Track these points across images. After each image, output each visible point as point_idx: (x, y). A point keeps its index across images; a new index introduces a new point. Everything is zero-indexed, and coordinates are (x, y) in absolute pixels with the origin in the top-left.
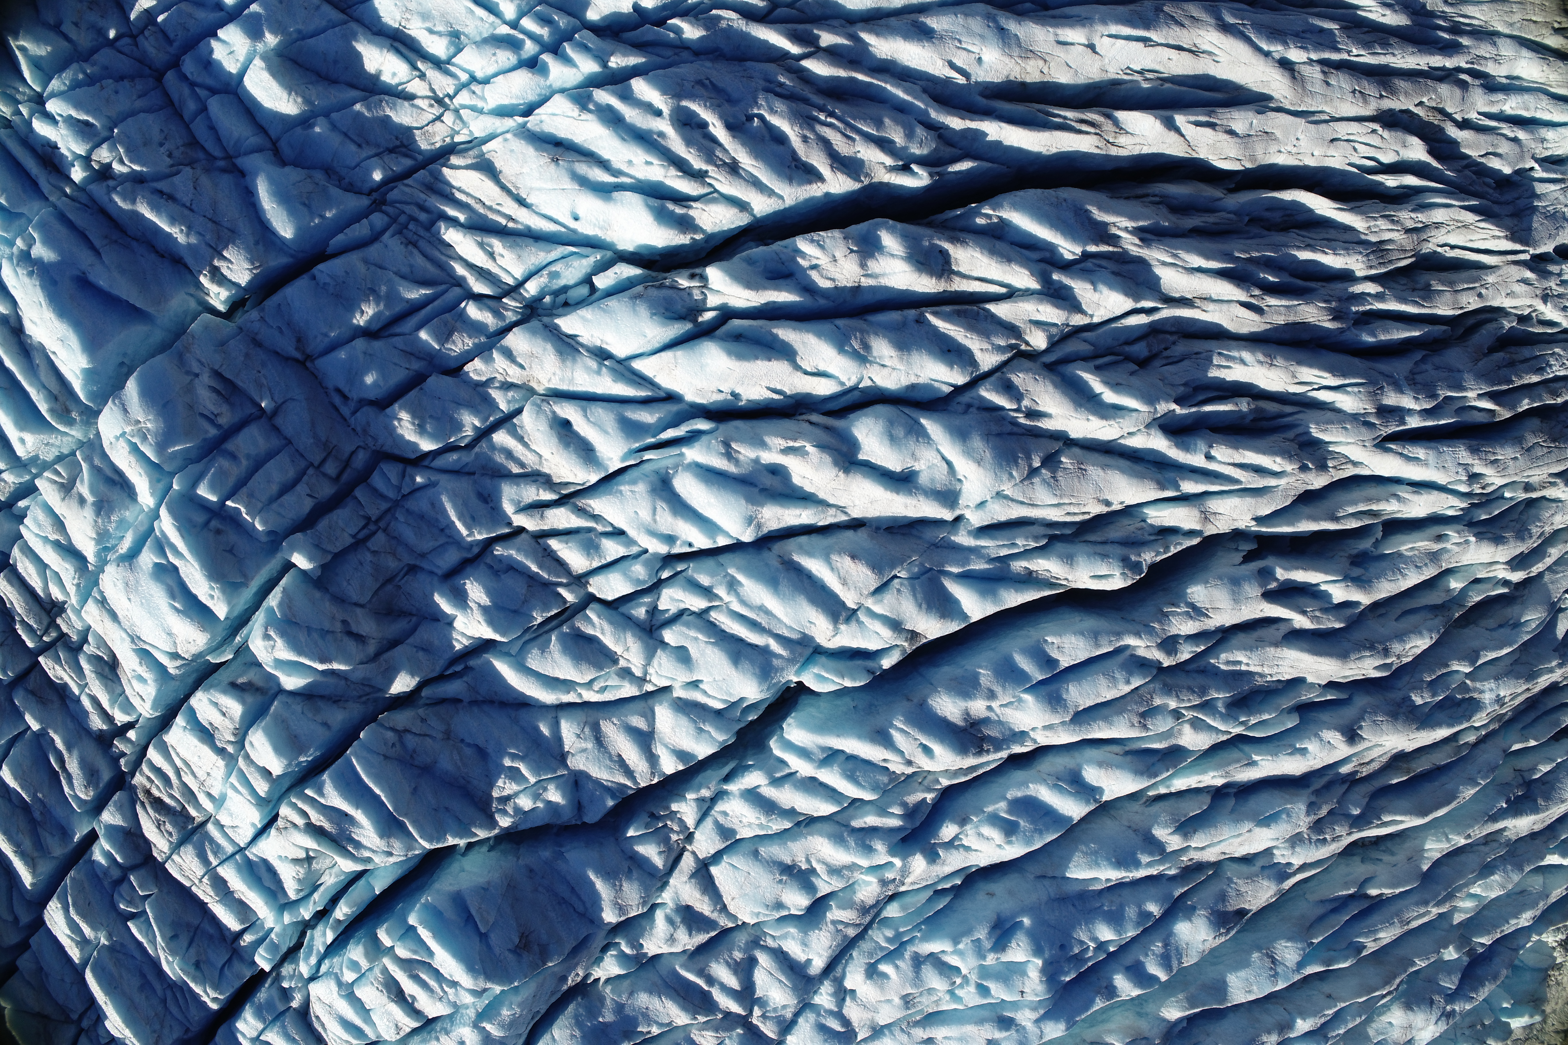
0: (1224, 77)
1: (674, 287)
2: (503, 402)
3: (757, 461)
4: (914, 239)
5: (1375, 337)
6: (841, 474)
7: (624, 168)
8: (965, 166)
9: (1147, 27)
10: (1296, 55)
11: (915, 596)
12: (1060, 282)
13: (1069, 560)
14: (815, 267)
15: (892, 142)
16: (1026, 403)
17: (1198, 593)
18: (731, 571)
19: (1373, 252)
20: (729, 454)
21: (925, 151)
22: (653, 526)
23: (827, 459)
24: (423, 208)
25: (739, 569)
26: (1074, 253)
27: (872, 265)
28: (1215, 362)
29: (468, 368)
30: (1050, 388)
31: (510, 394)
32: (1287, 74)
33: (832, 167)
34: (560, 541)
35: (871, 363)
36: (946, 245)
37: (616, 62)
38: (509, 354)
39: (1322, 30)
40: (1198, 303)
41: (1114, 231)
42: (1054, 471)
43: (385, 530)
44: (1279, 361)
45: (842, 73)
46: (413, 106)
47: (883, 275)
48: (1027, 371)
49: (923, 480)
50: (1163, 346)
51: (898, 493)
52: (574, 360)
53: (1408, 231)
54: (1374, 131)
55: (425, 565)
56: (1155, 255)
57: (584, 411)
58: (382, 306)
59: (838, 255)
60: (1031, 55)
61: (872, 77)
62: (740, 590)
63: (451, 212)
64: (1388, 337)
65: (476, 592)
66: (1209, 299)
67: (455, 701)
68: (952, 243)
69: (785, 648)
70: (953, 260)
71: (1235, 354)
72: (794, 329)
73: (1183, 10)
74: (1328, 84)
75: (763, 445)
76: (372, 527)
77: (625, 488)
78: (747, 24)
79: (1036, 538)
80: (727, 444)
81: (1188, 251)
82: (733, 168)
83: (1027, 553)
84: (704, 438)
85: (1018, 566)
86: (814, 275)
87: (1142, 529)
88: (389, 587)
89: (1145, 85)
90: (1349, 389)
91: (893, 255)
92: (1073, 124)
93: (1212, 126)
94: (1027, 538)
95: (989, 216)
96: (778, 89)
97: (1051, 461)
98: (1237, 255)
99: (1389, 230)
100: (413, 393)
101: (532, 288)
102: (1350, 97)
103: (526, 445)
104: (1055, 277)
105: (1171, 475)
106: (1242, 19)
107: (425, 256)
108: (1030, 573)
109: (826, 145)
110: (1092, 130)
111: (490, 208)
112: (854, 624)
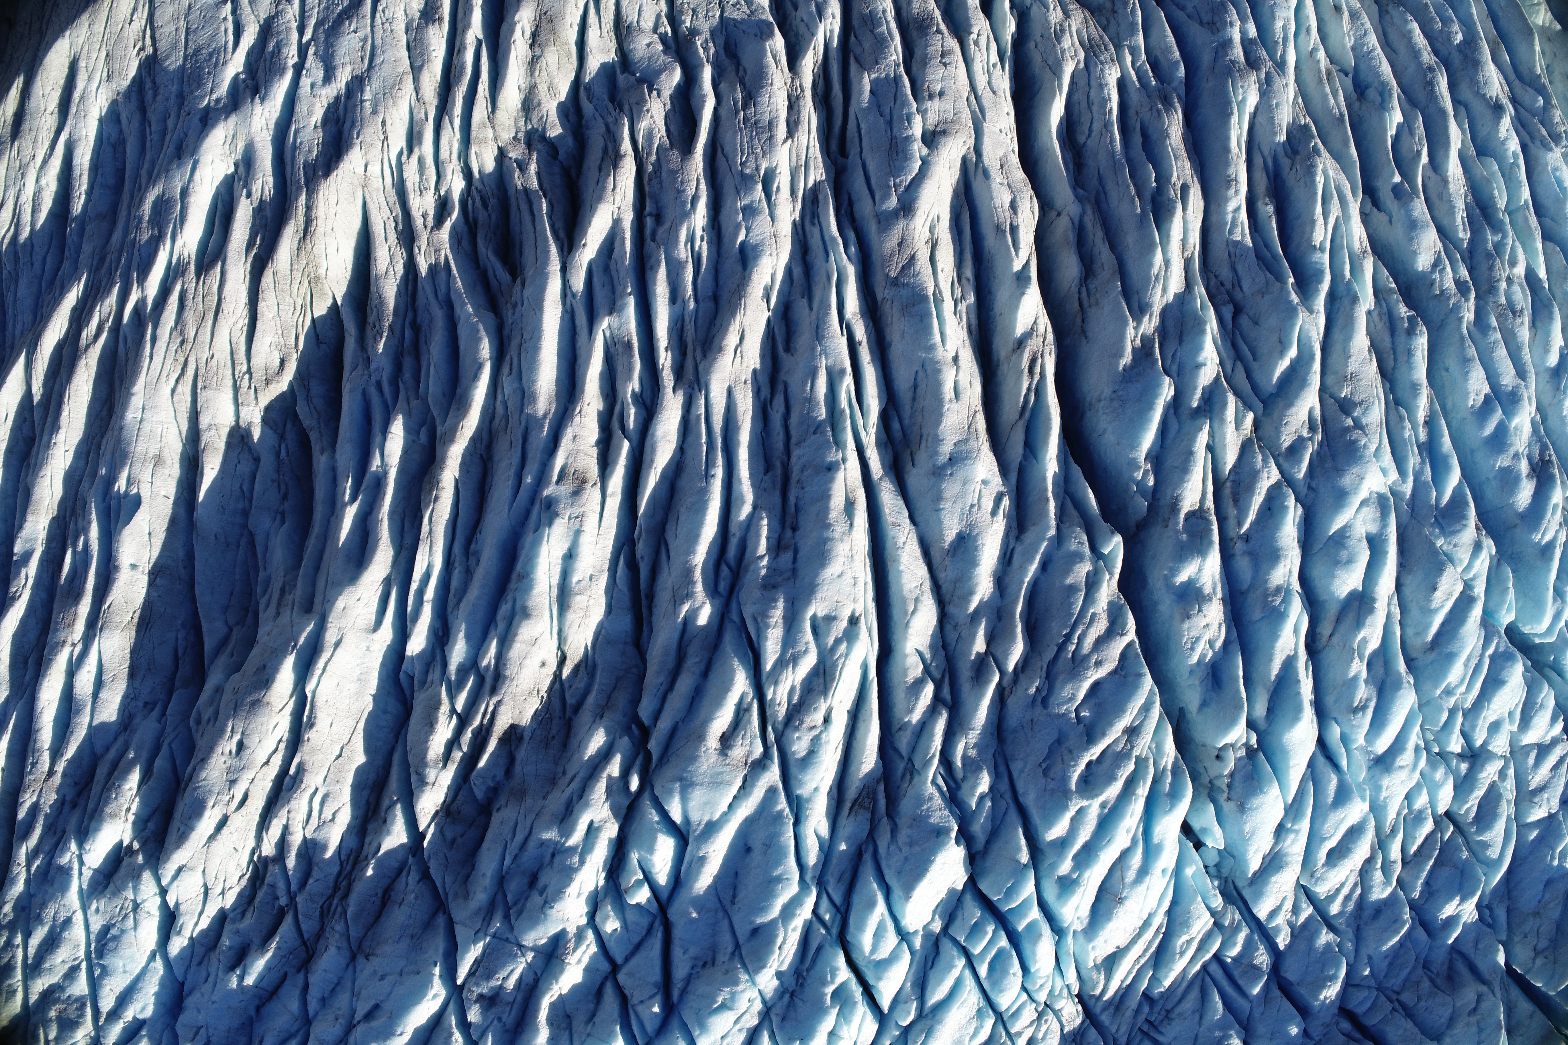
0: (948, 209)
1: (1232, 775)
2: (1307, 911)
3: (1366, 682)
4: (1182, 549)
5: (1177, 62)
6: (1376, 605)
7: (1131, 835)
8: (1092, 496)
9: (925, 298)
10: (917, 129)
11: (1459, 531)
12: (1200, 399)
13: (1415, 388)
14: (1211, 643)
15: (1088, 573)
16: (1305, 433)
17: (1423, 262)
18: (1438, 692)
19: (1095, 55)
20: (1363, 708)
21: (1085, 538)
22: (1411, 766)
23: (1369, 620)
24: (1137, 1011)
25: (1436, 688)
26: (1170, 385)
27: (1207, 590)
28: (1239, 238)
29: (1281, 947)
30: (1293, 410)
31: (1304, 905)
32: (943, 141)
33: (1122, 635)
34: (1413, 844)
35: (1289, 585)
36: (1182, 516)
37: (1024, 857)
38: (1273, 914)
39: (871, 91)
40: (1188, 253)
41: (1138, 342)
42: (1355, 405)
43: (1398, 993)
44: (1231, 171)
45: (1019, 628)
46: (1043, 1039)
47: (1213, 577)
48: (1278, 432)
49: (1373, 529)
50: (1222, 289)
51: (1387, 553)
52: (1286, 855)
53: (1067, 14)
54: (976, 43)
55: (1423, 956)
56: (1159, 300)
57: (1324, 840)
58: (1232, 1032)
59: (1204, 622)
60: (973, 427)
61: (1018, 597)
62: (1452, 686)
63: (1145, 985)
64: (1175, 48)
65: (1449, 910)
66: (1184, 242)
67: (1509, 911)
68: (1179, 510)
69: (1492, 641)
70: (1192, 508)
71: (1229, 217)
72: (1270, 660)
73: (892, 255)
74: (941, 94)
75: (1355, 678)
76: (1396, 1004)
77: (1384, 794)
78: (973, 729)
79: (1401, 419)
80: (1355, 711)
81: (1150, 265)
82: (1132, 732)
83: (1414, 428)
84: (1347, 730)
85: (1423, 435)
86: (1219, 644)
87: (1379, 314)
88: (1438, 982)
89: (971, 299)
90: (1240, 98)
91: (1200, 570)
92: (1035, 382)
93: (1014, 229)
94: (1403, 428)
95: (1146, 472)
96: (1044, 693)
97: (1346, 406)
98: (1139, 211)
99: (1071, 36)
100: (1303, 992)
101: (1218, 902)
102: (951, 69)
103: (1342, 885)
104: (1195, 404)
105: (1341, 289)
106: (889, 187)
107: (1180, 1001)
108: (1426, 423)
109: (1101, 642)
110: (1039, 361)
111: (1146, 951)
112: (1474, 583)
